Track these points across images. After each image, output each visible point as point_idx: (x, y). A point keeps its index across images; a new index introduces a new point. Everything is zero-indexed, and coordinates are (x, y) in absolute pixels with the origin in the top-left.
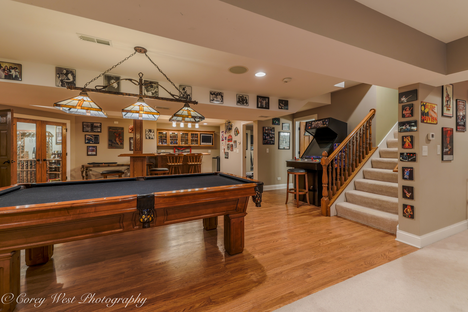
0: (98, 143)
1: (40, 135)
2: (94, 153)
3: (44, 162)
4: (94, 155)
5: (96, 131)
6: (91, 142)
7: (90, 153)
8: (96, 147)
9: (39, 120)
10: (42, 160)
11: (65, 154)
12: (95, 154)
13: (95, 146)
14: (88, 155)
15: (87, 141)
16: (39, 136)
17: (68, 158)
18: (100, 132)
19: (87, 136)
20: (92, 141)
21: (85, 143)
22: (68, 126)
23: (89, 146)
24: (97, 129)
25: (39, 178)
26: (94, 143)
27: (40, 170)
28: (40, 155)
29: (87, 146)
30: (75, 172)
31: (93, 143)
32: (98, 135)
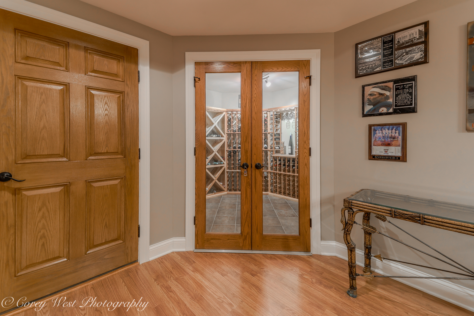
0: (413, 110)
1: (248, 101)
2: (395, 151)
3: (257, 171)
4: (396, 159)
5: (404, 62)
6: (384, 110)
7: (378, 150)
8: (404, 126)
9: (246, 62)
10: (254, 166)
11: (308, 152)
12: (399, 154)
13: (399, 124)
14: (373, 157)
15: (368, 108)
16: (246, 104)
17: (315, 161)
18: (425, 61)
19: (369, 90)
20: (388, 106)
21: (364, 116)
22: (315, 70)
23: (374, 125)
24: (407, 53)
25: (246, 212)
26: (395, 112)
27: (249, 190)
28: (249, 154)
29: (370, 127)
30: (334, 206)
31: (391, 110)
32: (413, 79)
